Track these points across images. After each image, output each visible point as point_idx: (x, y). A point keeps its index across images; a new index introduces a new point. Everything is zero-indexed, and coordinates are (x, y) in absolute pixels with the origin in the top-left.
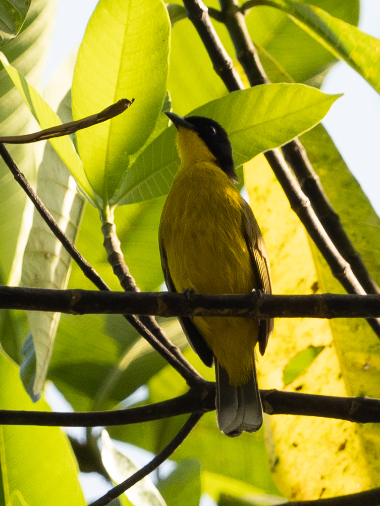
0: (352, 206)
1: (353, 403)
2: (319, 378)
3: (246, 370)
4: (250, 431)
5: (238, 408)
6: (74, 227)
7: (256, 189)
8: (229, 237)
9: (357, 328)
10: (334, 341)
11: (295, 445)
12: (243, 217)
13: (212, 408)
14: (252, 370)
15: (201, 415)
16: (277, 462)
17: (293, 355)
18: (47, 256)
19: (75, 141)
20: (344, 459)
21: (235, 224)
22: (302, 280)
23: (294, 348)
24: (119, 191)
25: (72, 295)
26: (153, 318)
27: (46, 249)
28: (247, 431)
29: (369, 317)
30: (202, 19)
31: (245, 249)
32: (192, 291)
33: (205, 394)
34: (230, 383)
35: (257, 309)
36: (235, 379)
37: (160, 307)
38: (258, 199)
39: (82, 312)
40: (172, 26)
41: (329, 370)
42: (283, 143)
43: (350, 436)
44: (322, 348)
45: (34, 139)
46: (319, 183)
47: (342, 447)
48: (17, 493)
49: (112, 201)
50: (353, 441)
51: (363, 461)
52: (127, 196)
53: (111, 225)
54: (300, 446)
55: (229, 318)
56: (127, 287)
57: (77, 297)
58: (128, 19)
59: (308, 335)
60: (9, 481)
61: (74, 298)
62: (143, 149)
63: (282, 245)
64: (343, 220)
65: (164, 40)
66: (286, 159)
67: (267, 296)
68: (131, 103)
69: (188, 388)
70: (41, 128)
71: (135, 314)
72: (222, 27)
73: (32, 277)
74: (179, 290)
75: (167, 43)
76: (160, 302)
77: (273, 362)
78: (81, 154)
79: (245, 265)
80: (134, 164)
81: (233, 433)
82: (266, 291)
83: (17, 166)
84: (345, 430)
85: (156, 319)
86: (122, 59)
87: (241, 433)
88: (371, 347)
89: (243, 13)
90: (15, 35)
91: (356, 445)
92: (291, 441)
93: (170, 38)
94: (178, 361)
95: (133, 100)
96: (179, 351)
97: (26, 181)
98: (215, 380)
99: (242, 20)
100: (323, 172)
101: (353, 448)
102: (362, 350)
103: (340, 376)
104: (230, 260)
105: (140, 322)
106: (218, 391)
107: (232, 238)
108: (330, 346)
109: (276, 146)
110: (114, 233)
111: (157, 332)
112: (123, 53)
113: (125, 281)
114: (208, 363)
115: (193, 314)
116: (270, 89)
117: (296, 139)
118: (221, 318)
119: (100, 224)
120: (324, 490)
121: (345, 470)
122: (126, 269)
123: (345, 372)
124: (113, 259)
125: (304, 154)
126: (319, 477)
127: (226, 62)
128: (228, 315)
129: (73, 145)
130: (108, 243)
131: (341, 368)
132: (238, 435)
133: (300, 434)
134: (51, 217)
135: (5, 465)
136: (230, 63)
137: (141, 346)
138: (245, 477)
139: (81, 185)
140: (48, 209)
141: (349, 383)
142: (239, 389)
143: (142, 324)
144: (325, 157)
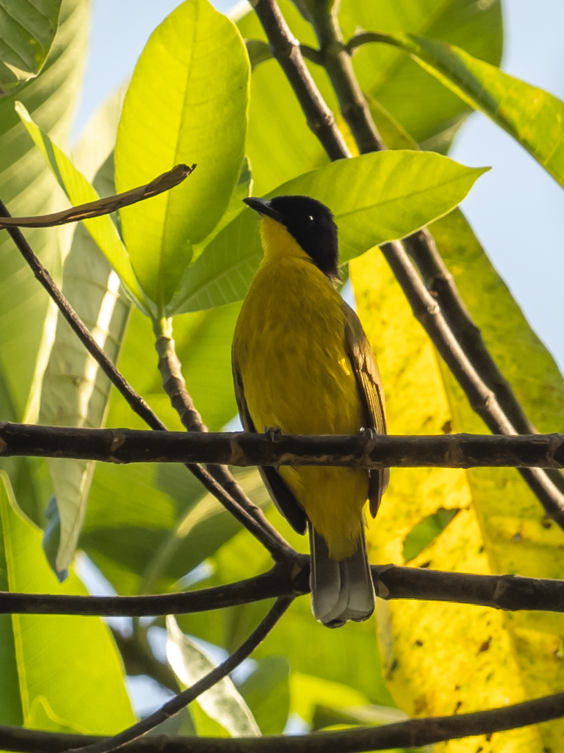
0: (497, 317)
1: (499, 583)
2: (453, 551)
3: (351, 537)
4: (356, 619)
5: (341, 589)
6: (115, 342)
7: (366, 294)
8: (327, 355)
9: (504, 483)
10: (473, 502)
11: (419, 644)
12: (347, 329)
13: (305, 590)
14: (359, 538)
15: (291, 600)
16: (395, 665)
17: (416, 520)
18: (75, 381)
19: (119, 226)
20: (488, 663)
21: (336, 339)
22: (430, 419)
23: (418, 511)
24: (179, 295)
25: (113, 437)
26: (225, 467)
27: (74, 372)
28: (353, 619)
29: (520, 466)
30: (291, 56)
31: (348, 372)
32: (278, 431)
33: (297, 571)
34: (329, 556)
35: (367, 456)
36: (336, 550)
37: (233, 452)
38: (369, 307)
39: (127, 460)
40: (252, 69)
41: (466, 541)
42: (408, 233)
43: (496, 631)
44: (456, 511)
45: (60, 220)
46: (452, 284)
47: (485, 647)
48: (42, 700)
49: (169, 307)
50: (499, 639)
51: (513, 665)
52: (189, 301)
53: (168, 340)
54: (427, 645)
55: (328, 468)
56: (191, 425)
57: (120, 440)
58: (192, 58)
59: (437, 493)
60: (29, 686)
61: (116, 440)
62: (212, 236)
63: (402, 371)
64: (486, 336)
65: (242, 88)
66: (408, 251)
67: (381, 437)
68: (191, 171)
69: (274, 563)
70: (72, 204)
71: (200, 462)
72: (321, 71)
73: (55, 411)
74: (260, 429)
75: (246, 91)
76: (234, 446)
77: (389, 530)
78: (127, 244)
79: (349, 393)
80: (200, 258)
81: (333, 623)
82: (378, 430)
83: (38, 259)
84: (489, 624)
85: (229, 469)
86: (183, 114)
87: (345, 622)
88: (525, 510)
89: (349, 53)
90: (35, 73)
91: (503, 643)
92: (414, 638)
93: (249, 84)
94: (259, 526)
95: (194, 166)
96: (260, 512)
97: (51, 280)
98: (308, 552)
99: (348, 62)
100: (458, 270)
101: (500, 648)
102: (512, 514)
103: (482, 550)
104: (329, 386)
105: (207, 473)
106: (313, 567)
107: (331, 356)
108: (468, 508)
109: (397, 238)
110: (171, 351)
111: (230, 486)
112: (185, 104)
113: (188, 417)
114: (300, 529)
115: (280, 462)
116: (389, 158)
117: (424, 228)
118: (318, 467)
119: (154, 339)
120: (459, 704)
121: (489, 678)
122: (189, 400)
123: (489, 545)
124: (171, 386)
125: (432, 245)
126: (452, 687)
127: (325, 115)
128: (327, 463)
129: (116, 231)
130: (164, 365)
131: (483, 538)
132: (341, 626)
133: (426, 629)
134: (85, 329)
135: (23, 664)
136: (329, 117)
137: (208, 505)
138: (347, 679)
139: (128, 284)
140: (82, 320)
141: (494, 560)
142: (341, 563)
143: (209, 475)
144: (461, 250)
